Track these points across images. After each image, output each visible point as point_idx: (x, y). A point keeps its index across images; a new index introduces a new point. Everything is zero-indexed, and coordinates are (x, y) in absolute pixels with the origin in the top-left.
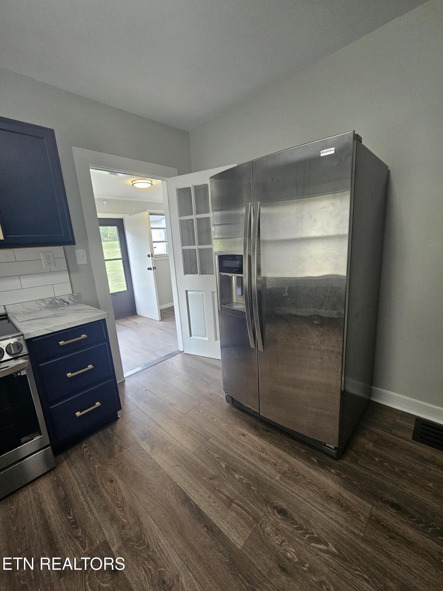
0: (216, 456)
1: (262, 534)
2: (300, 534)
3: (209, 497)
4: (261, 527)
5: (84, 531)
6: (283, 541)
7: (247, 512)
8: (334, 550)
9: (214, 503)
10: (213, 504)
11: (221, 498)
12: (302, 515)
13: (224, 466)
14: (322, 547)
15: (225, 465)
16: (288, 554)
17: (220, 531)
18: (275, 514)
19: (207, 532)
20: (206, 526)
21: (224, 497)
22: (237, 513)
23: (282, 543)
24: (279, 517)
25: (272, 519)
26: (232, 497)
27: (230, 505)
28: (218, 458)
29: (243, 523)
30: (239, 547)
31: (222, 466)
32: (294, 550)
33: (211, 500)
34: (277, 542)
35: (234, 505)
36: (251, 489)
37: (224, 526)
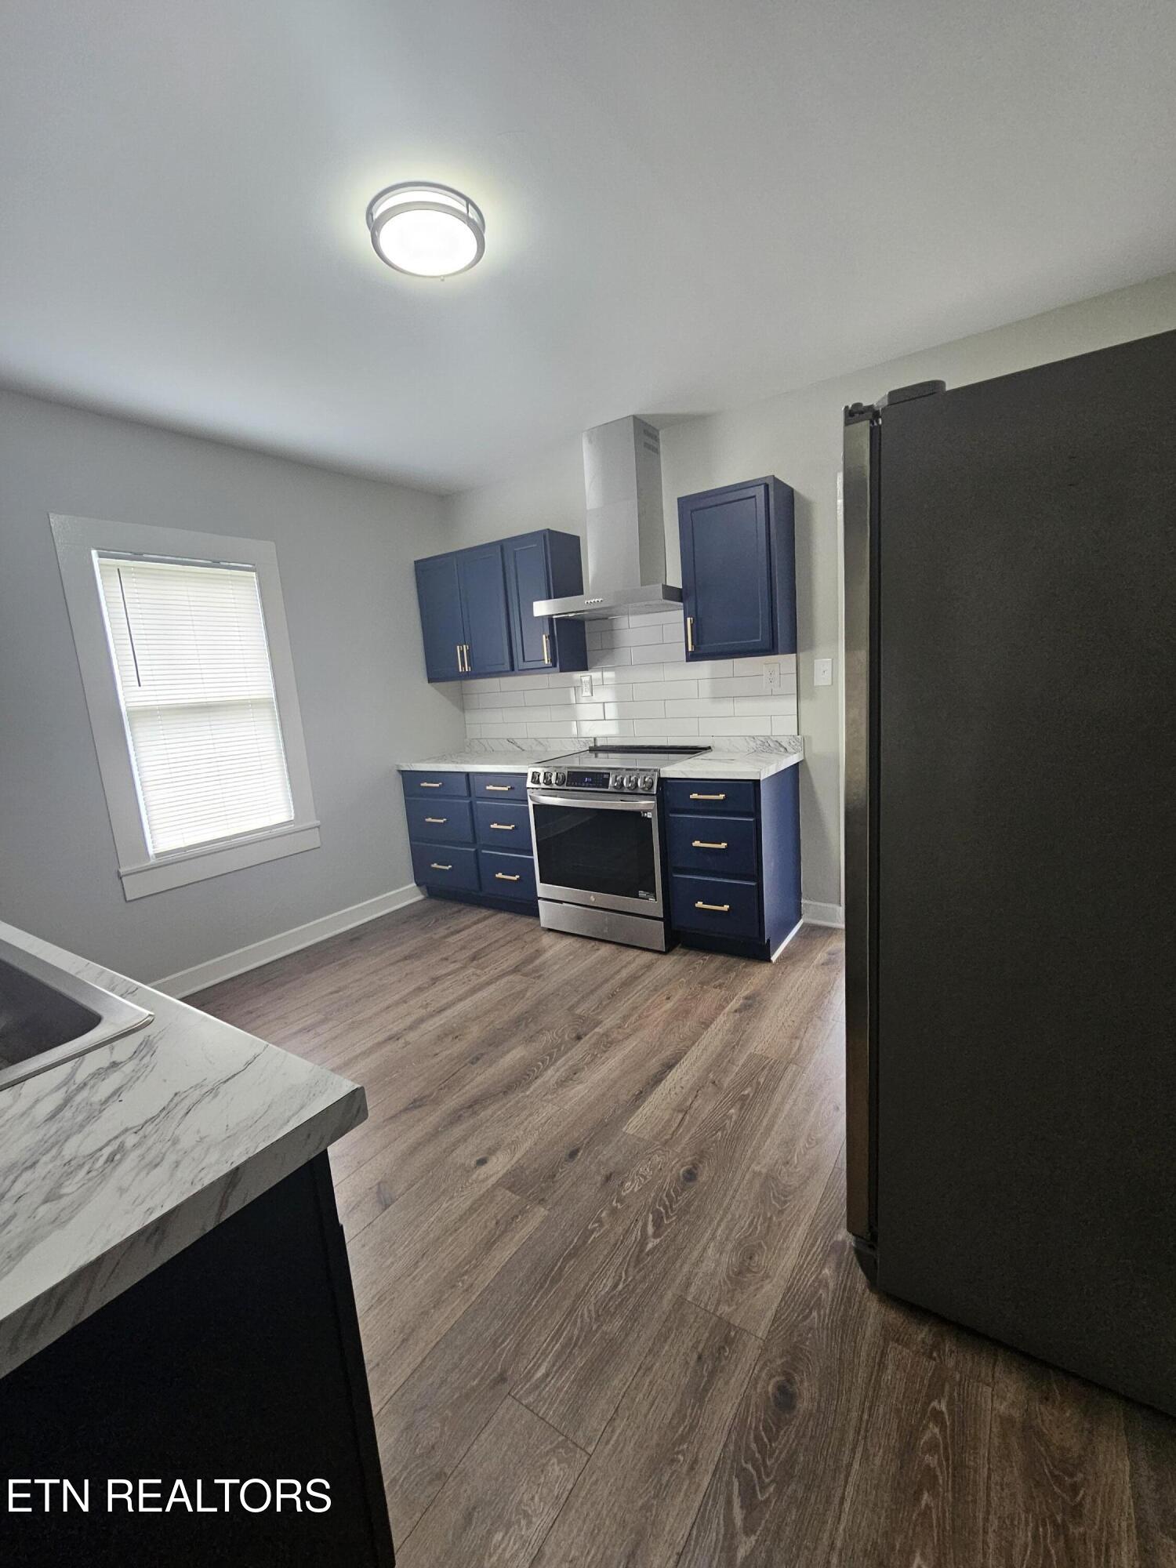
0: (762, 1080)
1: (649, 1151)
2: (661, 1199)
3: (682, 1088)
4: (659, 1149)
5: (608, 1004)
6: (645, 1178)
7: (674, 1132)
8: (650, 1246)
9: (676, 1094)
10: (673, 1093)
11: (685, 1100)
12: (696, 1203)
13: (746, 1092)
14: (650, 1230)
15: (748, 1095)
16: (630, 1183)
17: (639, 1107)
18: (682, 1166)
19: (634, 1095)
20: (641, 1092)
21: (688, 1103)
22: (669, 1120)
23: (642, 1175)
24: (681, 1172)
25: (673, 1163)
26: (692, 1111)
27: (679, 1111)
28: (758, 1083)
29: (656, 1130)
30: (624, 1129)
31: (744, 1090)
32: (636, 1190)
33: (678, 1090)
34: (641, 1169)
35: (680, 1116)
36: (717, 1132)
37: (646, 1109)
